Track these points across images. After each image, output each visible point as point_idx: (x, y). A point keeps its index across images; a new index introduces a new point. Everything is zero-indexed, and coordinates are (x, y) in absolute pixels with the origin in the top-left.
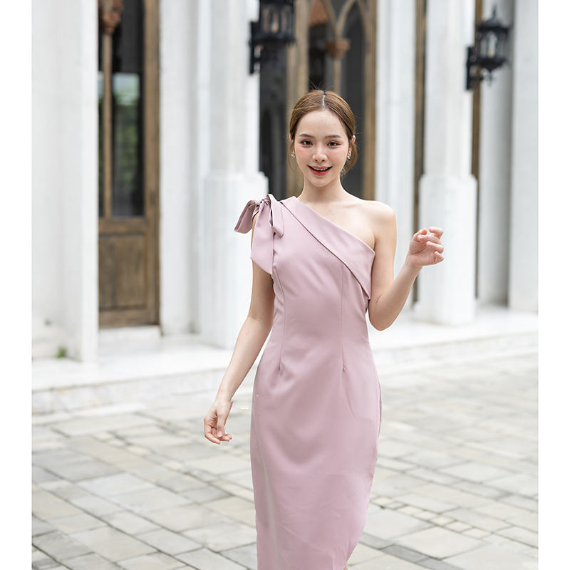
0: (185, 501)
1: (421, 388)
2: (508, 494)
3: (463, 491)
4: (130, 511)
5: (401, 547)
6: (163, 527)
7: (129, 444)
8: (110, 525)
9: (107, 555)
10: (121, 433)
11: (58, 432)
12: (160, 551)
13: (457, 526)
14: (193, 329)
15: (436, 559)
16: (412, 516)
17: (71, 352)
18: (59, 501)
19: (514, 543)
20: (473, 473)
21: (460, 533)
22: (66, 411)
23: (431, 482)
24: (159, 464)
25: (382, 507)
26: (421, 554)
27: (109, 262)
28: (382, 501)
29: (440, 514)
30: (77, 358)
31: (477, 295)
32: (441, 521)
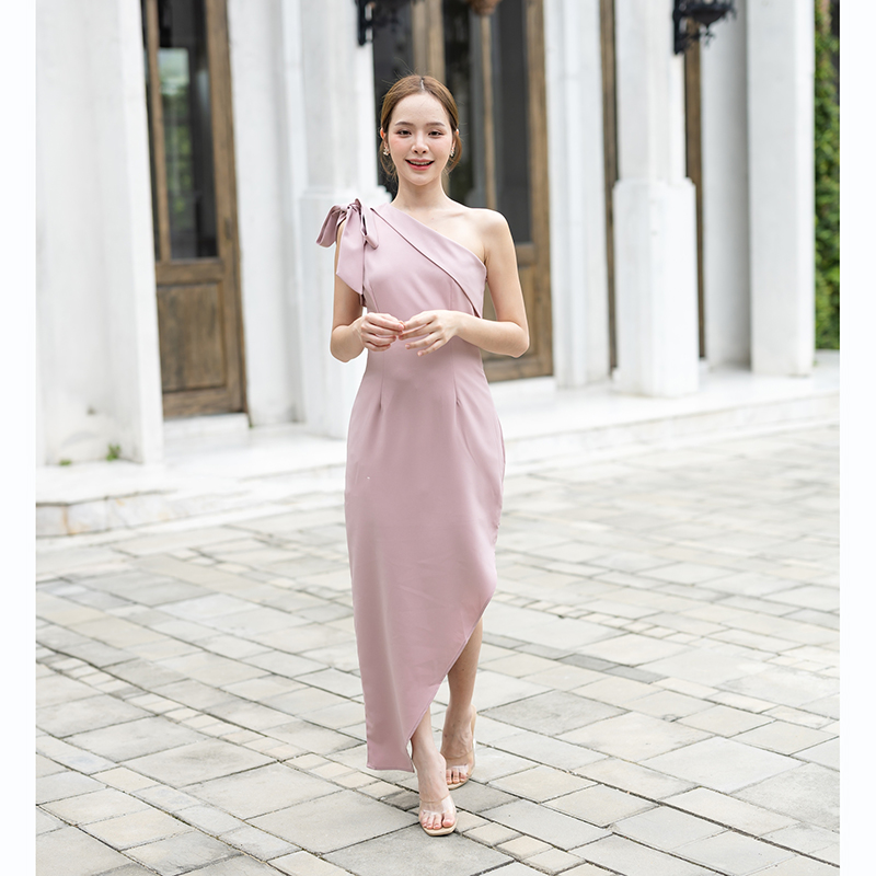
0: (303, 621)
1: (619, 481)
2: (729, 595)
3: (669, 595)
4: (232, 635)
5: (584, 656)
6: (276, 650)
7: (220, 562)
8: (205, 650)
9: (207, 681)
10: (206, 550)
11: (121, 552)
12: (274, 674)
13: (658, 632)
14: (294, 417)
15: (628, 666)
16: (600, 624)
17: (126, 451)
18: (136, 627)
19: (730, 646)
20: (684, 574)
21: (661, 639)
22: (128, 527)
23: (628, 586)
24: (264, 582)
25: (561, 617)
26: (609, 662)
27: (171, 323)
28: (561, 611)
29: (636, 620)
30: (135, 459)
31: (702, 354)
32: (636, 627)
